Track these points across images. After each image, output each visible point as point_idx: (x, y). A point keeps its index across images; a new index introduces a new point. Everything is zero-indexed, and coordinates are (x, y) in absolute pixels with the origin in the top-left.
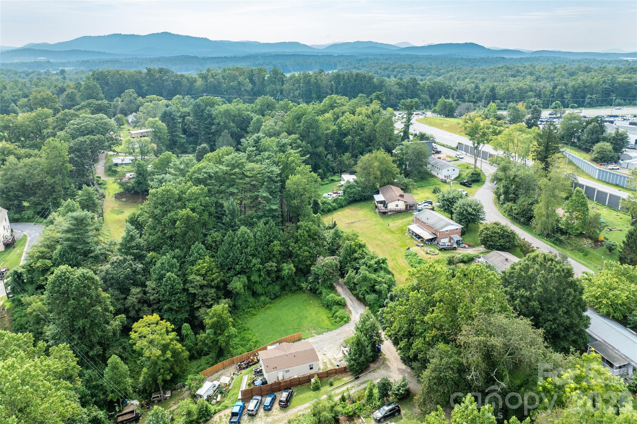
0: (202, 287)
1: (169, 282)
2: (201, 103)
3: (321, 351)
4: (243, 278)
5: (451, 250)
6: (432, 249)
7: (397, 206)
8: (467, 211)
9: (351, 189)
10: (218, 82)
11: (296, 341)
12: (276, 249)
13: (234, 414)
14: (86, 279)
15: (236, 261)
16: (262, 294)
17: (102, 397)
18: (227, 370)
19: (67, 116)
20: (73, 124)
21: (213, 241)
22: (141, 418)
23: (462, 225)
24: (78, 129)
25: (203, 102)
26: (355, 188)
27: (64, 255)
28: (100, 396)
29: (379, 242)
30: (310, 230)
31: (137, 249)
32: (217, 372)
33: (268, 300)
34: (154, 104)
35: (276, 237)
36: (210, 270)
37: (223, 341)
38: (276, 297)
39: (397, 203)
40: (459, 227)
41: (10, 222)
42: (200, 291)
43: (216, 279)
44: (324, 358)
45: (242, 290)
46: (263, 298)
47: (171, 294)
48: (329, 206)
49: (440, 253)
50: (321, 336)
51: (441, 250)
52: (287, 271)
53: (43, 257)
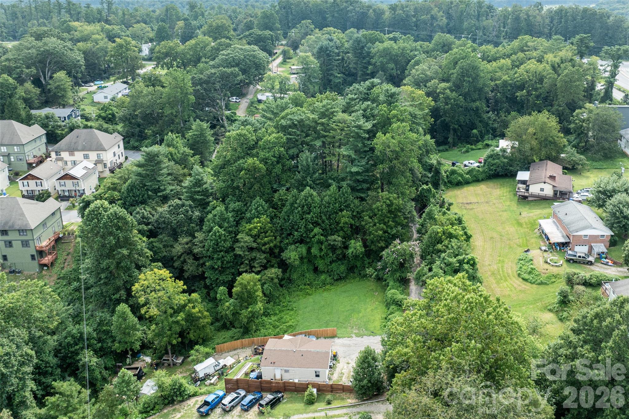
0: (251, 249)
1: (214, 237)
2: (363, 39)
3: (348, 357)
4: (301, 247)
5: (584, 263)
6: (555, 258)
7: (542, 190)
8: (622, 212)
9: (494, 159)
10: (407, 16)
11: (328, 338)
12: (343, 220)
13: (206, 403)
14: (118, 218)
15: (294, 227)
16: (324, 272)
17: (109, 344)
18: (244, 350)
19: (222, 45)
20: (224, 55)
21: (279, 199)
22: (144, 378)
23: (613, 232)
24: (227, 60)
25: (366, 38)
26: (499, 159)
27: (132, 190)
28: (108, 343)
29: (495, 235)
30: (392, 204)
31: (202, 195)
32: (235, 350)
33: (329, 279)
34: (316, 38)
35: (348, 206)
36: (263, 231)
37: (245, 316)
38: (340, 279)
39: (542, 185)
40: (608, 232)
41: (125, 149)
42: (247, 253)
43: (268, 243)
44: (346, 367)
45: (297, 263)
46: (323, 277)
47: (215, 251)
48: (460, 178)
49: (565, 265)
50: (359, 339)
51: (568, 261)
52: (352, 249)
53: (114, 189)
